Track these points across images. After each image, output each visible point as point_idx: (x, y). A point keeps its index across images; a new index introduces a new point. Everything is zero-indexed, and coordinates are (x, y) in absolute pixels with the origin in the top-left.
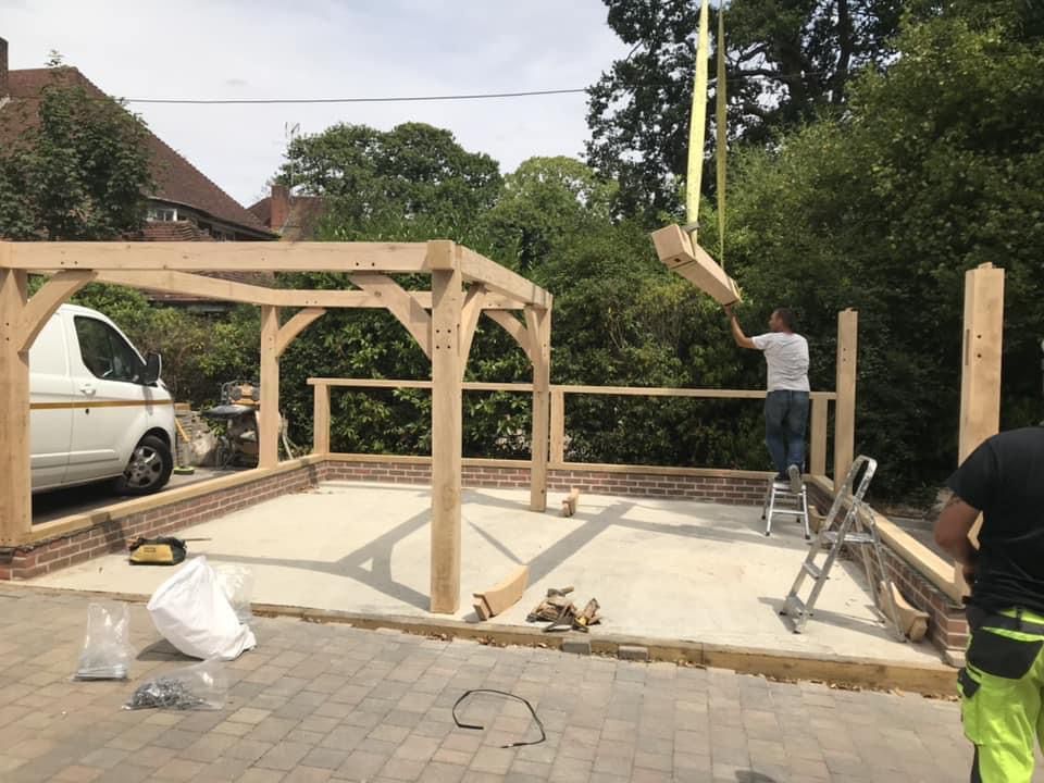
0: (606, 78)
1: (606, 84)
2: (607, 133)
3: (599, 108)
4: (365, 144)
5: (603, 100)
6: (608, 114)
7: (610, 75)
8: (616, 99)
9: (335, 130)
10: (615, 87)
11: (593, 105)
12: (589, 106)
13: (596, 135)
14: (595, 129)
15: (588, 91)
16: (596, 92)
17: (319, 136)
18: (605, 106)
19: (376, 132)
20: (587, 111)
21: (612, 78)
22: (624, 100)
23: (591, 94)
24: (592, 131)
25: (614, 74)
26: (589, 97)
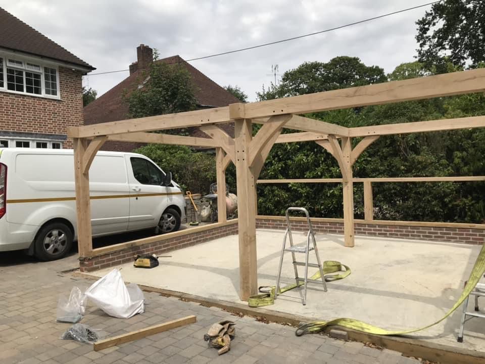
0: (428, 15)
1: (428, 18)
2: (428, 43)
3: (424, 31)
4: (317, 70)
5: (426, 26)
6: (430, 33)
7: (430, 12)
8: (434, 24)
9: (303, 66)
10: (434, 18)
11: (421, 30)
12: (418, 31)
13: (421, 46)
14: (421, 42)
15: (417, 23)
16: (422, 22)
17: (296, 70)
18: (428, 29)
19: (321, 64)
20: (417, 33)
21: (431, 14)
22: (440, 23)
23: (419, 24)
24: (419, 44)
25: (433, 12)
26: (418, 26)
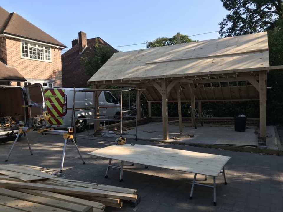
0: (224, 20)
1: (224, 21)
2: (224, 35)
3: (222, 28)
4: (166, 42)
5: (224, 26)
6: (225, 30)
7: (225, 19)
8: (227, 25)
9: (158, 39)
10: (227, 22)
11: (221, 28)
12: (220, 28)
14: (221, 34)
16: (222, 24)
17: (154, 41)
18: (224, 27)
19: (168, 38)
21: (226, 20)
22: (230, 24)
23: (220, 25)
24: (220, 35)
25: (226, 19)
